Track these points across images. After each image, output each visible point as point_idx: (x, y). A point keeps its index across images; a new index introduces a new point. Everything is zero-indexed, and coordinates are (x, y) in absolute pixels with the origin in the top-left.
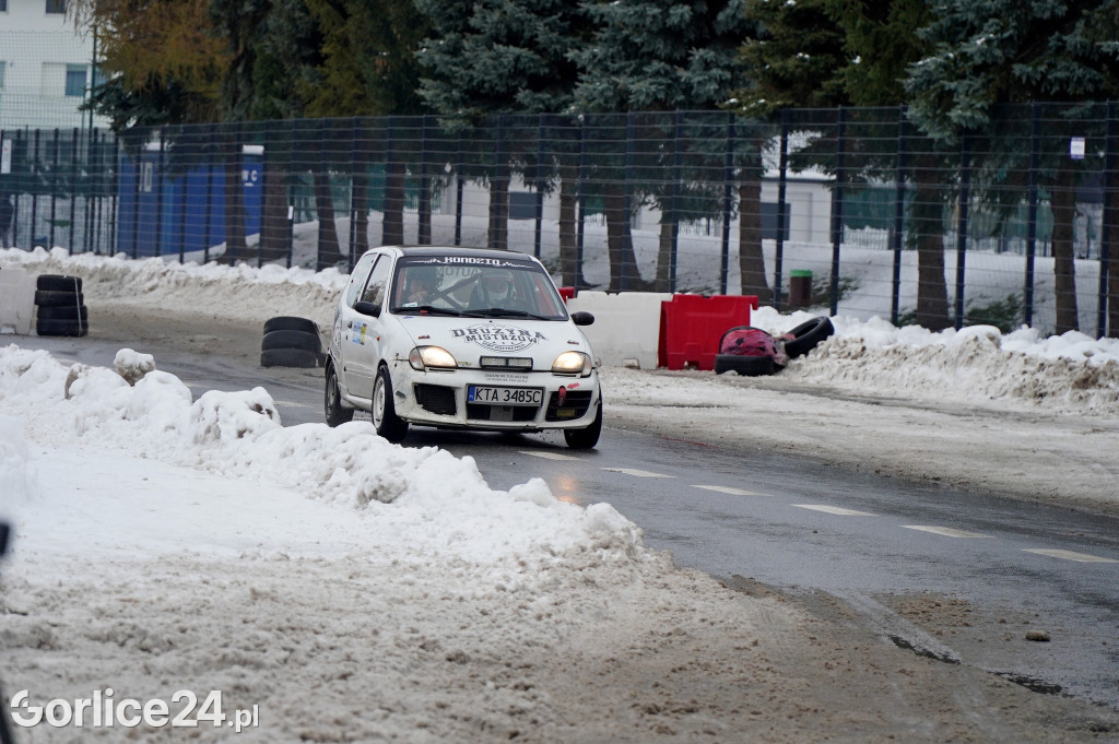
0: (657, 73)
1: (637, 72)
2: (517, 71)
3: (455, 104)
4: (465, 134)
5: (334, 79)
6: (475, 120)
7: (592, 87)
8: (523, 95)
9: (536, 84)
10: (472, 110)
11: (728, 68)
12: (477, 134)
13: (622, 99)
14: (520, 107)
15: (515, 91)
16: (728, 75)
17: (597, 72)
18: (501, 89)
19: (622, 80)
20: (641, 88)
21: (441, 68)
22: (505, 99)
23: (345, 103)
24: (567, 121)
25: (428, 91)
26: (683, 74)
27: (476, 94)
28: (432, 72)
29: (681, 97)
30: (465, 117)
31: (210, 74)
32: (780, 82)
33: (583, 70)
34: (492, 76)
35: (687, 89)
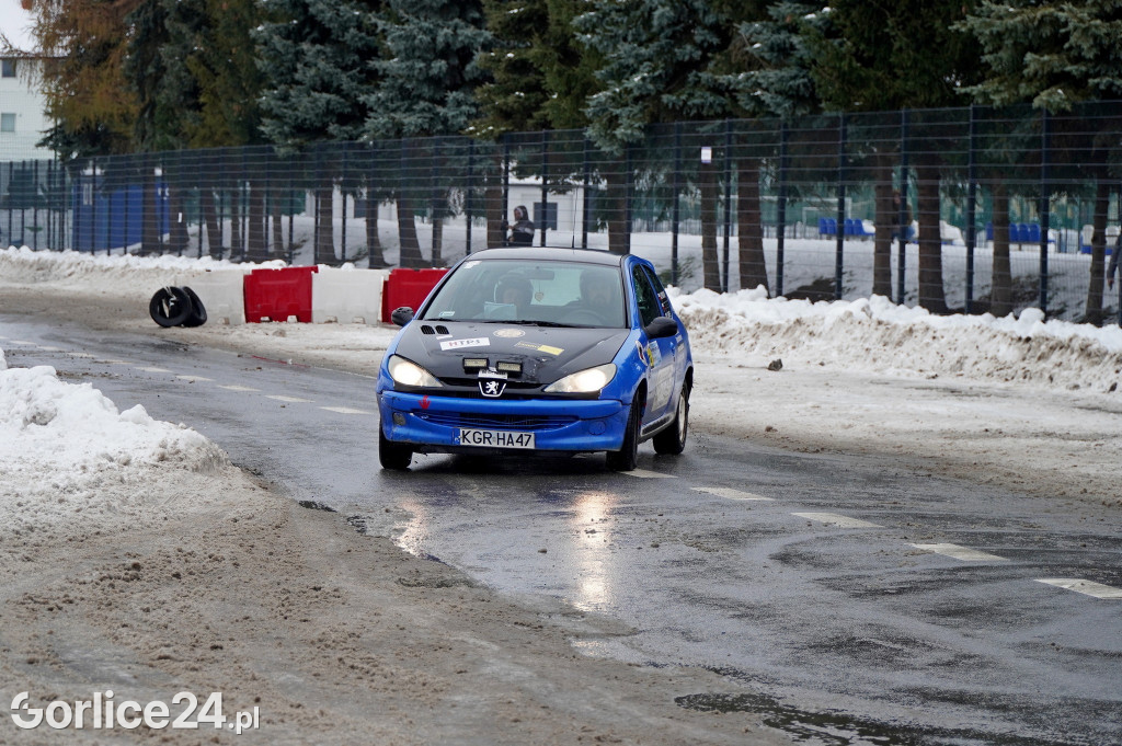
0: (423, 110)
1: (409, 110)
2: (329, 112)
3: (286, 137)
4: (293, 157)
5: (209, 120)
6: (300, 148)
7: (377, 121)
8: (333, 128)
9: (343, 119)
10: (297, 140)
11: (474, 105)
12: (302, 157)
13: (399, 129)
14: (332, 137)
15: (328, 125)
16: (473, 110)
17: (380, 111)
18: (319, 125)
19: (398, 116)
20: (411, 121)
21: (276, 111)
22: (321, 131)
23: (217, 138)
24: (362, 145)
25: (267, 127)
26: (441, 110)
27: (300, 129)
28: (269, 113)
29: (440, 127)
30: (293, 145)
31: (125, 119)
32: (505, 114)
33: (371, 109)
34: (311, 115)
35: (445, 121)
